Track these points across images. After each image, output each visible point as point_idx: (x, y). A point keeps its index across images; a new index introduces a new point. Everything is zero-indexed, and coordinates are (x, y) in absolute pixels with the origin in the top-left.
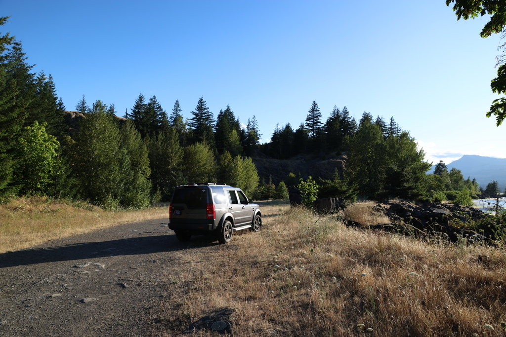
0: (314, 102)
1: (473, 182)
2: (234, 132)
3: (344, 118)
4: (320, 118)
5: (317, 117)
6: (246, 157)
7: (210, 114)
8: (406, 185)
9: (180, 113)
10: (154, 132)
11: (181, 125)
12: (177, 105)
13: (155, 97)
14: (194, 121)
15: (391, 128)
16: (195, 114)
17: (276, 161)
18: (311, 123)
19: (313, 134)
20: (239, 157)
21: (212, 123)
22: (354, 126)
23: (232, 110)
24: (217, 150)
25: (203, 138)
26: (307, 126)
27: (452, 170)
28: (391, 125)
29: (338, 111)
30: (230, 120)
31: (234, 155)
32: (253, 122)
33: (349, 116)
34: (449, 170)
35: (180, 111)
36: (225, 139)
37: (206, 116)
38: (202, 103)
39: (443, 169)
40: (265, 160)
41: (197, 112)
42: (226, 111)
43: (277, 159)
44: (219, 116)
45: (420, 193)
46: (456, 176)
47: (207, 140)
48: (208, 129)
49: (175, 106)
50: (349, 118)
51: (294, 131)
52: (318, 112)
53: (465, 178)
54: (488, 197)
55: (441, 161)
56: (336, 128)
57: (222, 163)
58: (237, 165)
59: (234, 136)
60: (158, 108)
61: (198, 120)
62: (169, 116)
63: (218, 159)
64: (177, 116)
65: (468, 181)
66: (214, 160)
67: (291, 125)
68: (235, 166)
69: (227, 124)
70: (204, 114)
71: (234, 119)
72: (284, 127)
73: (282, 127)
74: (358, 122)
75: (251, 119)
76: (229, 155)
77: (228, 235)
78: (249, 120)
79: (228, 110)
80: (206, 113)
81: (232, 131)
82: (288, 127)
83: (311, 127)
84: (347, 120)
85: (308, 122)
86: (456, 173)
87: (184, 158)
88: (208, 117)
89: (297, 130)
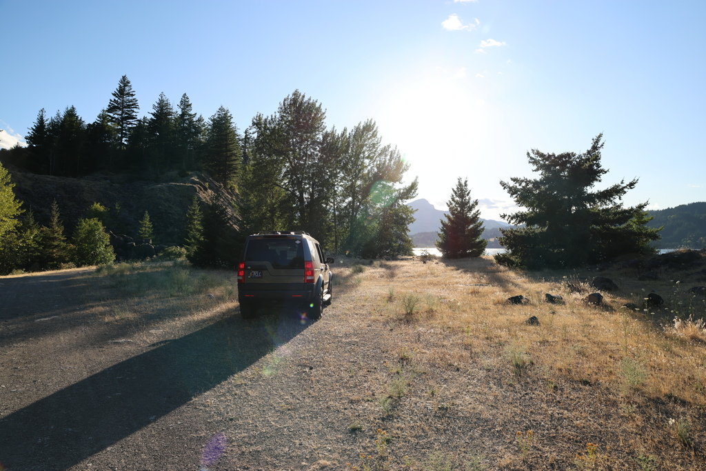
0: (124, 77)
3: (182, 116)
18: (116, 116)
22: (201, 131)
33: (192, 112)
50: (190, 115)
51: (85, 126)
52: (131, 98)
72: (62, 115)
74: (208, 124)
82: (71, 114)
83: (119, 124)
84: (190, 119)
85: (112, 114)
89: (90, 124)
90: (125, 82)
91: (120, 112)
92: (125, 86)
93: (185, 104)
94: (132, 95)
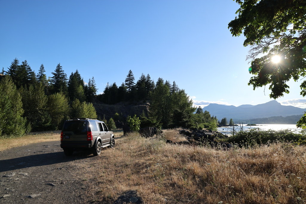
0: (130, 70)
1: (215, 118)
2: (81, 87)
3: (148, 81)
4: (133, 80)
5: (132, 79)
6: (89, 103)
7: (64, 74)
8: (185, 120)
9: (44, 73)
10: (26, 85)
11: (45, 81)
12: (42, 68)
13: (26, 62)
14: (54, 79)
15: (173, 87)
16: (54, 74)
17: (107, 105)
18: (128, 83)
19: (129, 90)
20: (85, 103)
21: (66, 81)
22: (153, 86)
23: (79, 73)
24: (69, 98)
25: (61, 90)
26: (126, 85)
27: (205, 112)
28: (174, 86)
29: (144, 76)
30: (78, 79)
31: (81, 102)
32: (93, 81)
33: (151, 80)
34: (204, 111)
35: (44, 71)
36: (75, 91)
37: (62, 76)
38: (59, 67)
39: (201, 111)
40: (100, 104)
41: (56, 73)
42: (75, 73)
43: (108, 104)
44: (71, 76)
45: (192, 124)
46: (207, 115)
47: (63, 91)
48: (64, 84)
49: (40, 68)
50: (150, 81)
51: (118, 88)
52: (132, 77)
53: (211, 116)
54: (222, 126)
55: (200, 107)
56: (143, 86)
57: (73, 106)
58: (83, 108)
59: (81, 90)
60: (28, 69)
61: (56, 78)
62: (36, 74)
63: (70, 103)
64: (42, 75)
65: (213, 118)
66: (69, 104)
67: (116, 84)
68: (82, 108)
69: (77, 82)
70: (60, 74)
71: (81, 78)
72: (112, 85)
73: (111, 84)
74: (155, 84)
75: (91, 79)
76: (78, 101)
77: (99, 150)
78: (90, 79)
79: (77, 72)
80: (62, 74)
81: (79, 86)
82: (114, 85)
83: (128, 85)
84: (149, 82)
85: (126, 82)
86: (207, 113)
87: (48, 103)
88: (64, 77)
89: (119, 87)
90: (130, 72)
91: (129, 81)
92: (131, 73)
93: (149, 77)
94: (133, 76)
